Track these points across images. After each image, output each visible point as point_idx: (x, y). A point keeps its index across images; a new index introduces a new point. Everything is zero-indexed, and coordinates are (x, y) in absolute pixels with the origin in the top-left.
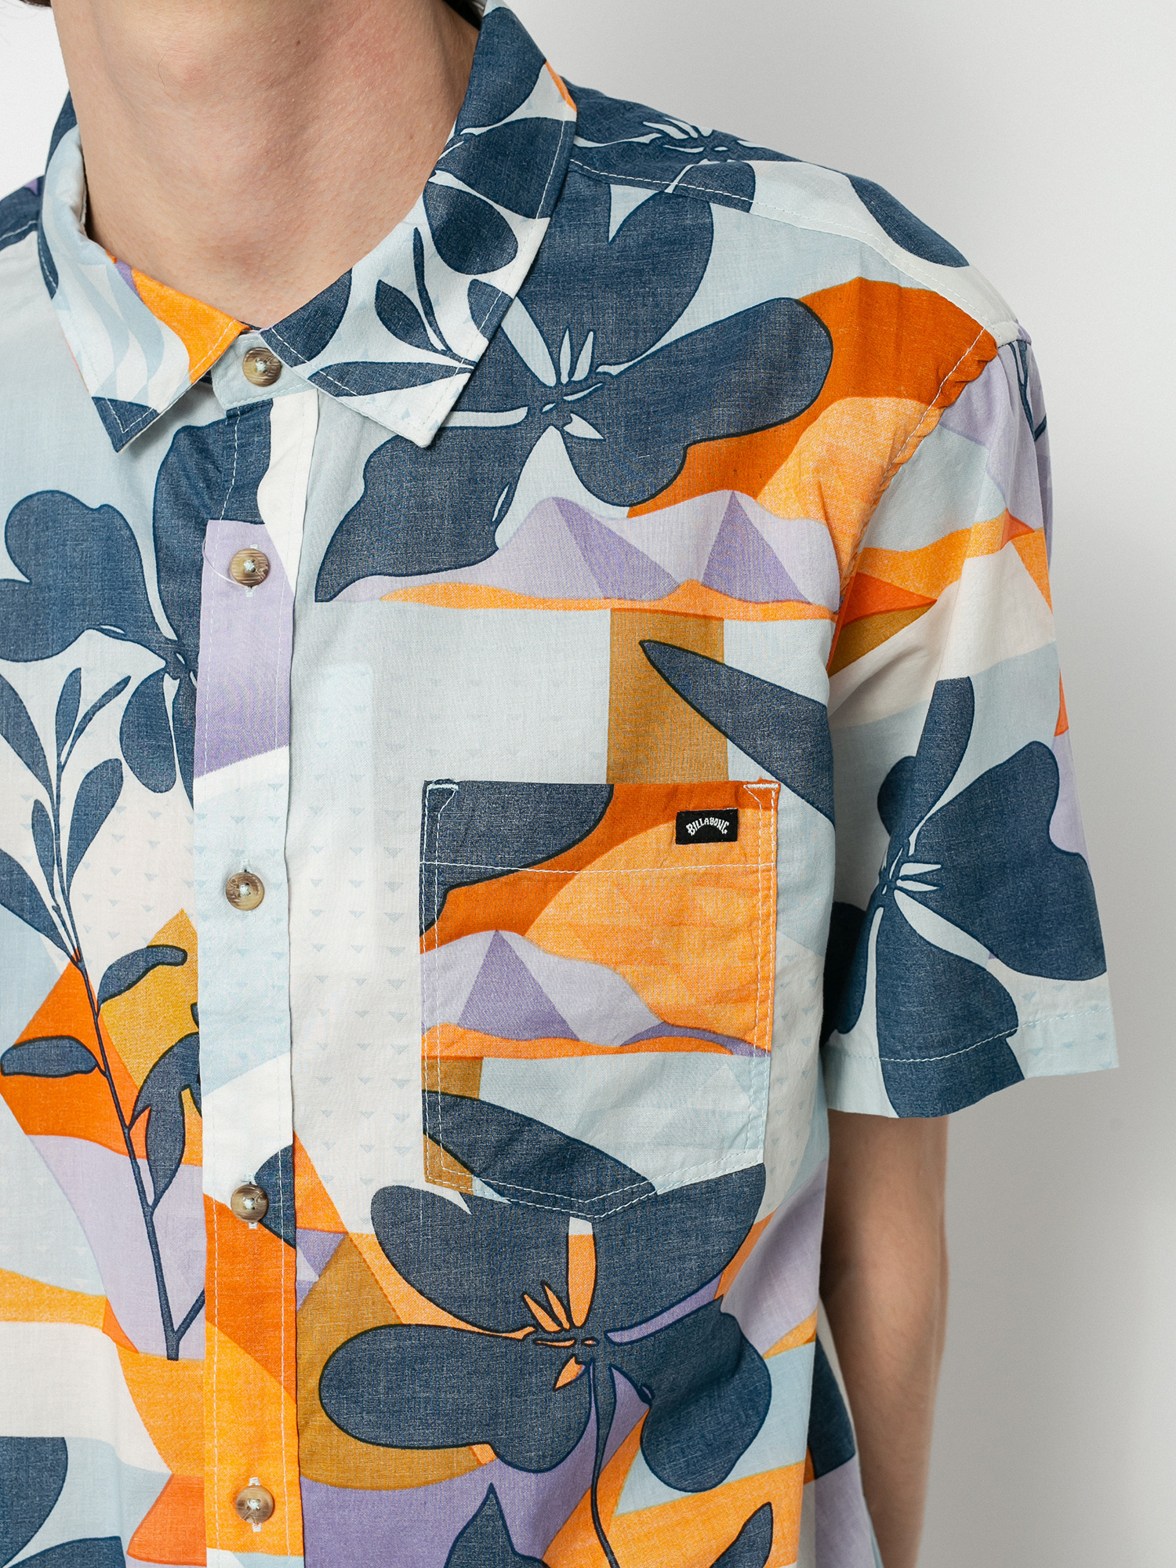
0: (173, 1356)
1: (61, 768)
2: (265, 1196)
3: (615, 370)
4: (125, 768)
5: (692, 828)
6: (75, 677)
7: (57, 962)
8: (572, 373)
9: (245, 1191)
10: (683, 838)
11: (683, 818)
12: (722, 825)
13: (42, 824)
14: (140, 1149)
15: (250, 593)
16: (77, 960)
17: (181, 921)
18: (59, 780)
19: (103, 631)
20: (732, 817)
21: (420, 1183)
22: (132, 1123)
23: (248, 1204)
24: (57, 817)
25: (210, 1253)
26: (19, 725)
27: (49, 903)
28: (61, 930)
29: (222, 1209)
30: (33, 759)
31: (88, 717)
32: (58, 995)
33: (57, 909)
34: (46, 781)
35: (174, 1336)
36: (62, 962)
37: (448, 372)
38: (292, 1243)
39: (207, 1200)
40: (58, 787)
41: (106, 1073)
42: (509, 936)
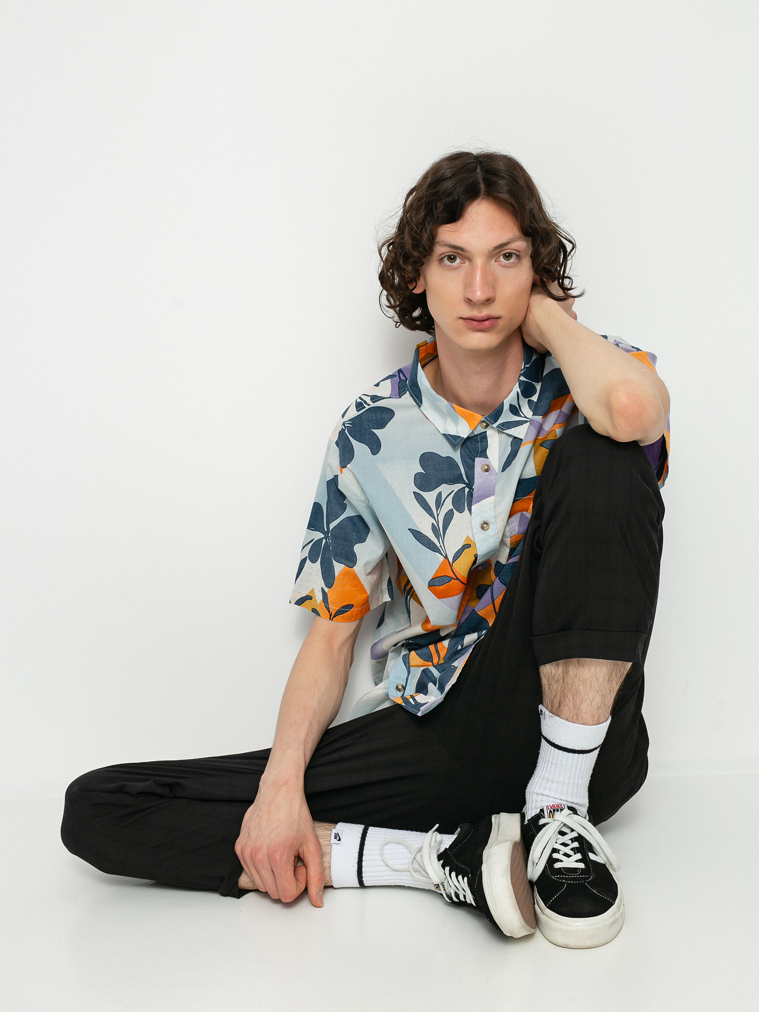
1: (438, 515)
4: (454, 510)
6: (440, 494)
13: (435, 529)
15: (487, 473)
16: (446, 557)
17: (468, 538)
18: (438, 517)
19: (447, 483)
24: (438, 525)
26: (426, 506)
27: (438, 545)
28: (442, 551)
30: (431, 514)
31: (444, 501)
32: (441, 567)
33: (441, 546)
34: (434, 518)
36: (442, 558)
37: (526, 422)
40: (438, 519)
41: (457, 579)
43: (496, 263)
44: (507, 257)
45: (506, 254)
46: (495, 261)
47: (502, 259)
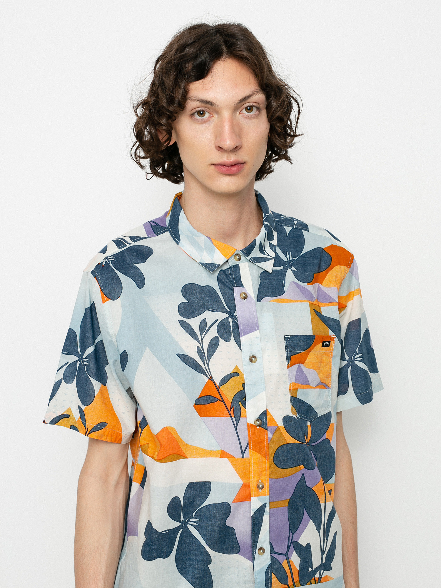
0: (243, 458)
2: (261, 421)
3: (295, 259)
4: (219, 337)
5: (324, 344)
6: (204, 320)
7: (205, 379)
8: (290, 259)
9: (257, 420)
10: (323, 346)
11: (324, 342)
12: (328, 343)
13: (200, 352)
14: (232, 415)
16: (211, 378)
17: (237, 367)
18: (202, 341)
19: (210, 311)
20: (329, 342)
21: (291, 415)
22: (230, 410)
23: (258, 423)
24: (203, 349)
25: (249, 435)
26: (192, 331)
27: (203, 367)
28: (207, 373)
29: (252, 425)
30: (196, 338)
31: (209, 328)
32: (206, 386)
33: (206, 368)
34: (199, 342)
35: (243, 453)
36: (207, 379)
37: (270, 259)
38: (267, 429)
39: (248, 424)
40: (202, 343)
41: (223, 401)
42: (301, 365)
43: (240, 115)
44: (249, 110)
45: (247, 107)
46: (239, 114)
47: (244, 111)
